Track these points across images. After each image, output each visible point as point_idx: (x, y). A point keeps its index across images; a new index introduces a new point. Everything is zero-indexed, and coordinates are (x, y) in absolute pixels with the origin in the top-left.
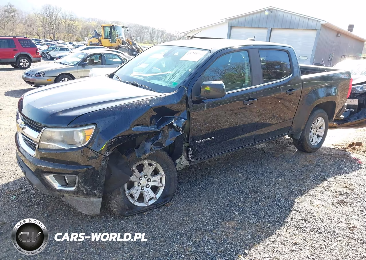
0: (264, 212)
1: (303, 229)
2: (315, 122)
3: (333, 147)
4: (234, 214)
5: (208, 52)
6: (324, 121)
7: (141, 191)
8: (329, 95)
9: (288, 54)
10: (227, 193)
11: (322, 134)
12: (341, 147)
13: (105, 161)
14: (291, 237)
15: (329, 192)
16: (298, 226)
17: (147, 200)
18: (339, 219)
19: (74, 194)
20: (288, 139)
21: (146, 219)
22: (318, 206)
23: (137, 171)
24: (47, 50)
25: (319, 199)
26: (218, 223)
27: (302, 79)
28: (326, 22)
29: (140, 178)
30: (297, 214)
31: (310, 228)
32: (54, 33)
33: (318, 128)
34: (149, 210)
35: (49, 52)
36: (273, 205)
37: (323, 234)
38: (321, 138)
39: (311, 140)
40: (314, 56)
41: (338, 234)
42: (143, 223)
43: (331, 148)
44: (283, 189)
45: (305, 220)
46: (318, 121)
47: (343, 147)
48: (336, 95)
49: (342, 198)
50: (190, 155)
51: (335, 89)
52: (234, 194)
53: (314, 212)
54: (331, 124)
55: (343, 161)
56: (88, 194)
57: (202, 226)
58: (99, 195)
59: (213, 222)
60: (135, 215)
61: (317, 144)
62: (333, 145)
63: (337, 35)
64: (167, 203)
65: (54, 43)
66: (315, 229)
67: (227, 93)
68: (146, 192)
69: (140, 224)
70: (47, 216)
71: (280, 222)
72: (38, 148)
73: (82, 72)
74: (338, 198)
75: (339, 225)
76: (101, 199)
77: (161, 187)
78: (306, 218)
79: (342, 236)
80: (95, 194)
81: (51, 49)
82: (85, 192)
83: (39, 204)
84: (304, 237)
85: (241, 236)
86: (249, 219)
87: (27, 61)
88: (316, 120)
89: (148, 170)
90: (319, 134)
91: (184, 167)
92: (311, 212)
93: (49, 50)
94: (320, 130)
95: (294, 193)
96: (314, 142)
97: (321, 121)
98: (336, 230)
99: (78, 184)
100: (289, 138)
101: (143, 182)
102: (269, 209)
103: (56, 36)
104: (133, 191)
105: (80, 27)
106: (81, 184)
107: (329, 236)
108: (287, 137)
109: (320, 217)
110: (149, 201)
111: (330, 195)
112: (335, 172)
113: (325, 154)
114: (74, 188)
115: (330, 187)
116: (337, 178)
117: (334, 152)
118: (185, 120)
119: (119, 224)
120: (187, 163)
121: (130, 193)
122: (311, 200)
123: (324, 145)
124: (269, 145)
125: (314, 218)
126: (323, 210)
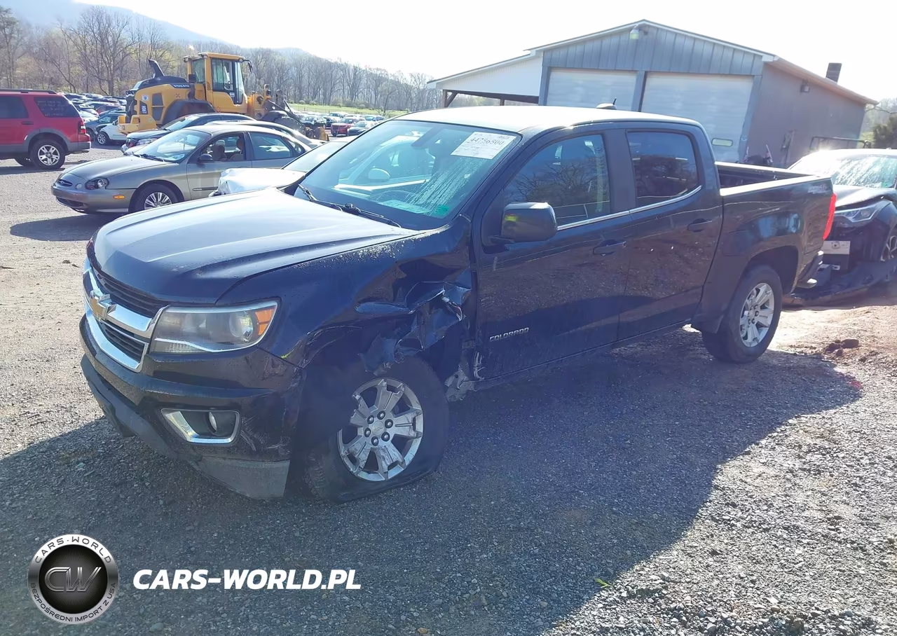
0: (643, 491)
1: (729, 524)
2: (753, 294)
3: (791, 351)
4: (579, 495)
5: (515, 137)
6: (771, 291)
7: (372, 446)
8: (782, 232)
9: (691, 140)
10: (560, 452)
11: (769, 322)
12: (810, 351)
13: (298, 379)
14: (704, 539)
15: (784, 448)
16: (718, 518)
17: (386, 467)
18: (805, 503)
19: (229, 452)
20: (691, 334)
21: (384, 507)
22: (760, 476)
23: (362, 402)
24: (97, 122)
25: (762, 461)
26: (543, 514)
27: (723, 197)
28: (776, 59)
29: (369, 418)
30: (715, 494)
31: (745, 521)
32: (112, 79)
33: (758, 308)
34: (391, 489)
35: (102, 127)
36: (662, 476)
37: (773, 532)
38: (765, 331)
39: (742, 335)
40: (746, 140)
41: (804, 532)
42: (379, 517)
43: (787, 353)
44: (684, 442)
45: (734, 505)
46: (758, 291)
47: (814, 351)
48: (799, 231)
49: (813, 459)
50: (476, 369)
51: (796, 220)
52: (576, 455)
53: (753, 488)
54: (788, 300)
55: (815, 380)
56: (260, 453)
57: (511, 520)
58: (283, 454)
59: (534, 512)
60: (360, 499)
61: (757, 344)
62: (791, 346)
63: (802, 90)
64: (428, 473)
65: (113, 104)
66: (755, 521)
67: (560, 228)
68: (383, 450)
69: (373, 518)
70: (165, 504)
71: (679, 511)
72: (148, 352)
73: (198, 178)
74: (804, 460)
75: (806, 513)
76: (287, 464)
77: (413, 438)
78: (735, 501)
79: (813, 535)
80: (276, 452)
81: (108, 119)
82: (254, 448)
83: (142, 480)
84: (732, 538)
85: (597, 540)
86: (612, 504)
87: (55, 149)
88: (754, 289)
89: (388, 401)
90: (762, 321)
91: (463, 395)
92: (747, 489)
93: (103, 122)
94: (762, 313)
95: (709, 450)
96: (750, 339)
97: (764, 292)
98: (801, 523)
99: (240, 431)
100: (693, 330)
101: (376, 427)
102: (653, 485)
103: (116, 87)
104: (356, 446)
105: (176, 64)
106: (247, 429)
107: (785, 536)
108: (688, 328)
109: (764, 497)
110: (389, 470)
111: (787, 453)
112: (798, 405)
113: (774, 367)
114: (229, 440)
115: (786, 436)
116: (802, 418)
117: (795, 362)
118: (467, 290)
119: (328, 520)
120: (471, 386)
121: (348, 450)
122: (745, 463)
123: (773, 346)
124: (646, 348)
125: (752, 500)
126: (773, 484)
